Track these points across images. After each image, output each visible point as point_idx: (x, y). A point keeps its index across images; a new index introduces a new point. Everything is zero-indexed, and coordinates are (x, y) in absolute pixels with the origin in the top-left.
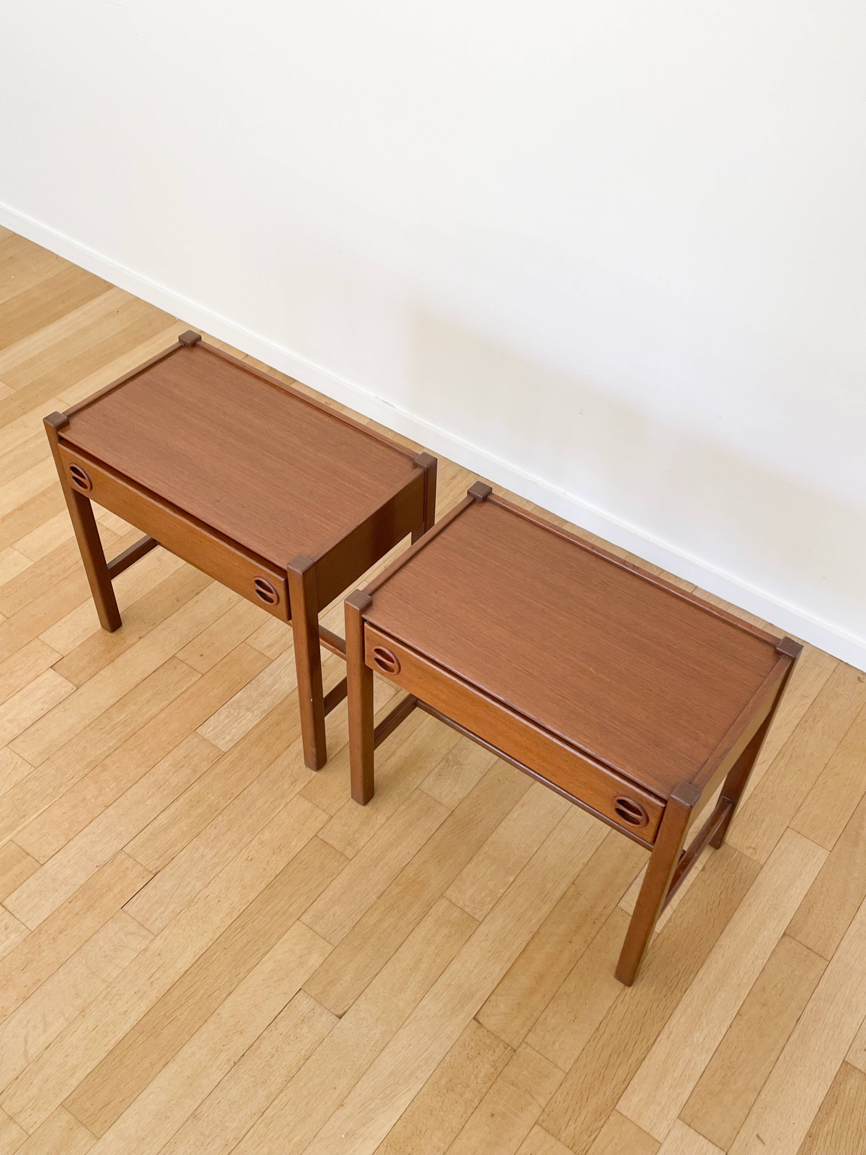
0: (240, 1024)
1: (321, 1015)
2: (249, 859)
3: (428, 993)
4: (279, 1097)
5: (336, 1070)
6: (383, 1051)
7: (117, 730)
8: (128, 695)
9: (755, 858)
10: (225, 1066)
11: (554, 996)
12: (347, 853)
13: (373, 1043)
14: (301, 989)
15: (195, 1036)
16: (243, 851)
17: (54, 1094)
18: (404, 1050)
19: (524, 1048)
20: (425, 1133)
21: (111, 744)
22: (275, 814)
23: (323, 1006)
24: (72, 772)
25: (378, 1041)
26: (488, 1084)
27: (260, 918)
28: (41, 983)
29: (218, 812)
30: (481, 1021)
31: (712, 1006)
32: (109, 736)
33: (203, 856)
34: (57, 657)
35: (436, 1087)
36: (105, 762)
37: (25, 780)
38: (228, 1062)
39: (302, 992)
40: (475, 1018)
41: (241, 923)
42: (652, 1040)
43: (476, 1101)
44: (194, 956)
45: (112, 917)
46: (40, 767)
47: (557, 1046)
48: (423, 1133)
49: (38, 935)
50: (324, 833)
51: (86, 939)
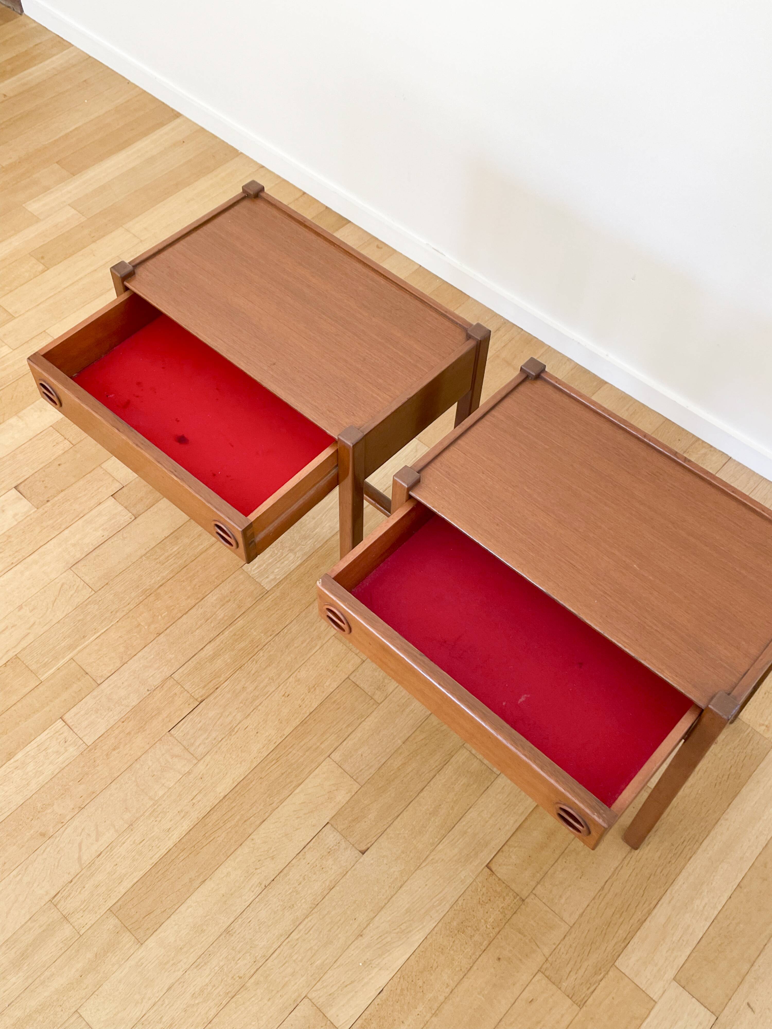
0: (271, 851)
1: (346, 849)
2: (286, 695)
3: (445, 839)
4: (305, 922)
5: (357, 902)
6: (401, 889)
7: (170, 561)
8: (183, 527)
9: (767, 736)
10: (257, 888)
11: (563, 852)
12: (376, 697)
13: (392, 880)
14: (328, 823)
15: (231, 857)
16: (281, 687)
17: (103, 899)
18: (420, 890)
19: (532, 899)
20: (435, 969)
21: (164, 574)
22: (312, 653)
23: (348, 841)
24: (128, 598)
25: (396, 879)
26: (497, 930)
27: (294, 752)
28: (94, 795)
29: (260, 647)
30: (494, 869)
31: (714, 876)
32: (163, 566)
33: (244, 688)
34: (117, 486)
35: (448, 927)
36: (159, 591)
37: (85, 603)
38: (259, 885)
39: (329, 826)
40: (487, 866)
41: (276, 755)
42: (654, 902)
43: (486, 943)
44: (233, 783)
45: (160, 740)
46: (100, 591)
47: (563, 901)
48: (434, 969)
49: (93, 750)
50: (356, 675)
51: (136, 758)
